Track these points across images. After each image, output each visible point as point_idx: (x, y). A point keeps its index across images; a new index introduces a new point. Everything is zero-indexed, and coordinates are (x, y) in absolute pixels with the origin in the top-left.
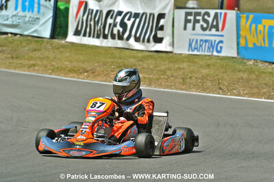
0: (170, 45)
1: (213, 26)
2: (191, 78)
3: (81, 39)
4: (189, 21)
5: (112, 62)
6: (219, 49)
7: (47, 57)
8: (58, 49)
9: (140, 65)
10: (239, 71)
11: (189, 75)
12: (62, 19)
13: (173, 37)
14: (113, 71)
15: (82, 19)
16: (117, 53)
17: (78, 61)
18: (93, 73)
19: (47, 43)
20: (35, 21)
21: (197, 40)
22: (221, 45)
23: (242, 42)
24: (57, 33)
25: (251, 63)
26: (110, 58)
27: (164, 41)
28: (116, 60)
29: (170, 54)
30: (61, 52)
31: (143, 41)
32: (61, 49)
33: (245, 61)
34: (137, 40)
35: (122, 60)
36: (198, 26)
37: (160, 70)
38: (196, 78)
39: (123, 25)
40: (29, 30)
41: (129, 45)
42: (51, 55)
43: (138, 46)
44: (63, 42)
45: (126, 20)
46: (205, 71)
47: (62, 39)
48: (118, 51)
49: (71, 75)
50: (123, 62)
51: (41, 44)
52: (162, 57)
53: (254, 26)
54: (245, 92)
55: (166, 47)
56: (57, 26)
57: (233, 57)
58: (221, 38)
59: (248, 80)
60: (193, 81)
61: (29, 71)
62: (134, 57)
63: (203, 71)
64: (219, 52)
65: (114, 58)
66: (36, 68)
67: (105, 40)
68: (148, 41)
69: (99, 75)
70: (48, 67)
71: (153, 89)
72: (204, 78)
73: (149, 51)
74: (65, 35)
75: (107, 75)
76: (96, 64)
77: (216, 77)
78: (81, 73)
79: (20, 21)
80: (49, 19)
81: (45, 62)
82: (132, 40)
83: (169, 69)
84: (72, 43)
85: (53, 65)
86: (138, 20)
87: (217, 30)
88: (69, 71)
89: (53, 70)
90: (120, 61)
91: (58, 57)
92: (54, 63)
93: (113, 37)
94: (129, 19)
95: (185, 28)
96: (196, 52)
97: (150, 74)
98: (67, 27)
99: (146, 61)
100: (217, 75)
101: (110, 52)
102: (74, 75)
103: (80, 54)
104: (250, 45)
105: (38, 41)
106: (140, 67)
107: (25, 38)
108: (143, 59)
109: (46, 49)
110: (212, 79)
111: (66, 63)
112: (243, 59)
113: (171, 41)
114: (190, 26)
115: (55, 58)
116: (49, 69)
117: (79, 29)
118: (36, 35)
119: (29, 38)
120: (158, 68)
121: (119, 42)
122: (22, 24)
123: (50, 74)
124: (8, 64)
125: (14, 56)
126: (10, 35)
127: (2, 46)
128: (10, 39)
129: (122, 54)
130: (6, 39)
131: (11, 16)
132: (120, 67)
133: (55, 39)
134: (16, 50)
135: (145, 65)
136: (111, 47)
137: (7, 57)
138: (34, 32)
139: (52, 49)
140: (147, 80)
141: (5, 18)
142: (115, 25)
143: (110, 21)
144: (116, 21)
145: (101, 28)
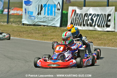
7: (58, 35)
8: (63, 31)
9: (100, 37)
12: (65, 18)
13: (115, 24)
15: (74, 18)
16: (89, 32)
19: (58, 29)
20: (53, 19)
24: (63, 25)
26: (87, 34)
27: (111, 26)
28: (89, 35)
34: (98, 26)
35: (92, 35)
37: (109, 39)
39: (92, 20)
40: (50, 23)
41: (95, 28)
43: (99, 29)
44: (66, 28)
45: (93, 18)
47: (65, 27)
48: (90, 31)
50: (92, 36)
51: (56, 30)
52: (110, 34)
55: (111, 29)
56: (63, 21)
61: (51, 41)
62: (97, 34)
66: (54, 40)
67: (84, 27)
68: (104, 27)
70: (59, 39)
71: (106, 47)
73: (104, 31)
74: (66, 25)
79: (46, 19)
80: (59, 19)
81: (58, 37)
82: (96, 27)
83: (114, 39)
86: (99, 17)
93: (88, 25)
97: (105, 41)
98: (67, 22)
105: (55, 28)
106: (100, 38)
107: (49, 27)
108: (101, 35)
109: (58, 31)
113: (114, 26)
117: (72, 22)
118: (53, 26)
119: (51, 27)
120: (108, 39)
121: (90, 27)
122: (47, 21)
124: (41, 38)
125: (44, 35)
126: (42, 26)
127: (38, 31)
128: (42, 28)
129: (92, 33)
130: (40, 28)
131: (42, 18)
132: (91, 38)
133: (62, 27)
134: (45, 32)
135: (102, 37)
136: (87, 30)
137: (41, 36)
138: (53, 24)
139: (61, 31)
140: (103, 44)
141: (40, 19)
142: (88, 20)
143: (86, 18)
144: (89, 18)
145: (82, 21)
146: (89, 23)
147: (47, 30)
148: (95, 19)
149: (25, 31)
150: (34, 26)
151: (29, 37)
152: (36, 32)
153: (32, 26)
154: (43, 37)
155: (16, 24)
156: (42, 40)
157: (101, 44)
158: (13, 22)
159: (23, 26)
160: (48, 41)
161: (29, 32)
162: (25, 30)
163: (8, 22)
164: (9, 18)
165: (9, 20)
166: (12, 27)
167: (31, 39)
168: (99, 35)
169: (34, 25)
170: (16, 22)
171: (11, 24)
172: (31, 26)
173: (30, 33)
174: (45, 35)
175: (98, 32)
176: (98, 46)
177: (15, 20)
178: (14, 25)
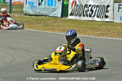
0: (112, 19)
3: (74, 17)
4: (120, 8)
5: (87, 27)
7: (59, 25)
8: (64, 21)
9: (99, 28)
11: (121, 32)
12: (66, 9)
13: (113, 15)
14: (87, 31)
15: (74, 9)
17: (72, 27)
18: (79, 32)
19: (59, 19)
24: (64, 15)
26: (86, 25)
29: (113, 23)
30: (65, 23)
31: (101, 17)
32: (66, 22)
34: (98, 17)
35: (91, 26)
37: (108, 30)
39: (92, 11)
41: (94, 19)
43: (98, 19)
44: (66, 19)
45: (93, 9)
47: (66, 17)
48: (90, 22)
51: (57, 20)
52: (109, 24)
55: (110, 20)
56: (64, 12)
61: (52, 31)
62: (96, 24)
65: (88, 25)
66: (55, 30)
69: (81, 32)
70: (60, 30)
71: (105, 38)
73: (103, 22)
75: (85, 32)
76: (80, 28)
80: (60, 9)
81: (59, 28)
83: (112, 29)
84: (70, 19)
85: (62, 29)
86: (98, 8)
91: (64, 25)
92: (62, 28)
93: (87, 16)
94: (94, 8)
95: (118, 11)
97: (103, 32)
98: (68, 12)
99: (102, 26)
101: (87, 22)
103: (74, 24)
105: (56, 19)
106: (99, 29)
107: (50, 17)
109: (59, 22)
111: (67, 28)
115: (63, 26)
116: (60, 31)
117: (73, 13)
118: (55, 16)
119: (52, 17)
120: (107, 29)
123: (60, 32)
124: (43, 28)
125: (45, 25)
126: (44, 16)
127: (40, 21)
128: (44, 18)
130: (42, 18)
131: (43, 8)
132: (90, 29)
133: (63, 17)
134: (46, 23)
135: (101, 28)
136: (86, 20)
137: (42, 26)
138: (54, 15)
139: (62, 22)
140: (102, 34)
141: (41, 9)
142: (88, 11)
143: (86, 9)
144: (89, 9)
145: (82, 12)
147: (48, 20)
149: (27, 22)
150: (36, 17)
151: (31, 27)
152: (38, 22)
153: (34, 16)
154: (44, 27)
155: (18, 14)
156: (43, 30)
157: (100, 34)
158: (16, 12)
159: (25, 16)
160: (50, 31)
161: (31, 22)
162: (27, 20)
163: (10, 12)
164: (12, 8)
165: (11, 10)
166: (15, 17)
167: (33, 29)
168: (99, 26)
169: (36, 15)
170: (19, 12)
171: (14, 14)
172: (32, 17)
173: (32, 24)
174: (47, 26)
175: (97, 22)
176: (96, 36)
177: (17, 10)
178: (16, 15)
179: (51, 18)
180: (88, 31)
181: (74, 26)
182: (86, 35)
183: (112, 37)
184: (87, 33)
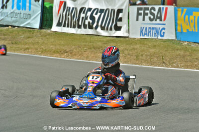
0: (126, 32)
1: (158, 18)
2: (142, 55)
4: (141, 14)
5: (85, 45)
6: (162, 34)
7: (37, 42)
8: (45, 36)
10: (177, 50)
11: (141, 54)
12: (48, 14)
13: (129, 26)
14: (85, 52)
15: (63, 15)
17: (60, 45)
18: (71, 53)
19: (37, 32)
20: (27, 16)
21: (146, 28)
22: (163, 31)
23: (179, 28)
24: (44, 25)
25: (186, 43)
26: (83, 42)
27: (122, 29)
28: (87, 43)
29: (127, 39)
30: (47, 39)
32: (48, 37)
33: (181, 42)
34: (103, 28)
35: (92, 44)
36: (147, 17)
38: (146, 55)
39: (92, 18)
40: (24, 23)
41: (97, 32)
42: (41, 41)
43: (103, 33)
44: (49, 31)
45: (94, 15)
46: (152, 50)
47: (48, 29)
48: (89, 37)
49: (55, 55)
50: (93, 45)
51: (33, 33)
52: (121, 41)
53: (187, 17)
54: (182, 65)
55: (123, 34)
56: (44, 20)
57: (172, 40)
58: (163, 26)
59: (184, 56)
60: (144, 57)
61: (25, 53)
62: (100, 41)
63: (151, 50)
64: (163, 36)
65: (86, 42)
66: (30, 50)
67: (79, 29)
68: (111, 29)
69: (75, 55)
70: (38, 50)
72: (151, 55)
73: (111, 37)
74: (50, 26)
75: (82, 54)
76: (73, 47)
77: (161, 54)
78: (62, 53)
79: (16, 16)
80: (38, 15)
81: (36, 46)
82: (99, 29)
83: (127, 49)
84: (55, 32)
86: (103, 14)
87: (161, 20)
88: (54, 52)
89: (42, 52)
90: (90, 44)
91: (45, 42)
92: (43, 47)
93: (85, 27)
94: (96, 14)
95: (137, 20)
96: (146, 37)
98: (52, 20)
100: (161, 53)
101: (83, 37)
102: (57, 55)
103: (61, 40)
104: (185, 31)
105: (31, 31)
107: (21, 29)
108: (108, 42)
109: (36, 36)
110: (157, 56)
111: (52, 46)
112: (180, 41)
113: (127, 28)
114: (141, 17)
116: (39, 51)
118: (29, 26)
119: (24, 28)
121: (90, 30)
122: (18, 19)
123: (40, 54)
124: (9, 48)
126: (10, 27)
127: (4, 35)
128: (11, 30)
129: (92, 39)
130: (7, 30)
131: (9, 13)
132: (90, 48)
133: (43, 29)
134: (15, 38)
137: (8, 44)
138: (27, 24)
139: (41, 36)
141: (6, 15)
142: (86, 18)
143: (83, 15)
146: (87, 23)
147: (19, 33)
148: (97, 17)
154: (11, 46)
160: (21, 52)
174: (15, 43)
175: (101, 37)
179: (23, 30)
180: (87, 53)
181: (62, 43)
182: (84, 59)
183: (126, 63)
184: (85, 55)
